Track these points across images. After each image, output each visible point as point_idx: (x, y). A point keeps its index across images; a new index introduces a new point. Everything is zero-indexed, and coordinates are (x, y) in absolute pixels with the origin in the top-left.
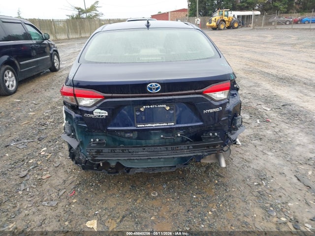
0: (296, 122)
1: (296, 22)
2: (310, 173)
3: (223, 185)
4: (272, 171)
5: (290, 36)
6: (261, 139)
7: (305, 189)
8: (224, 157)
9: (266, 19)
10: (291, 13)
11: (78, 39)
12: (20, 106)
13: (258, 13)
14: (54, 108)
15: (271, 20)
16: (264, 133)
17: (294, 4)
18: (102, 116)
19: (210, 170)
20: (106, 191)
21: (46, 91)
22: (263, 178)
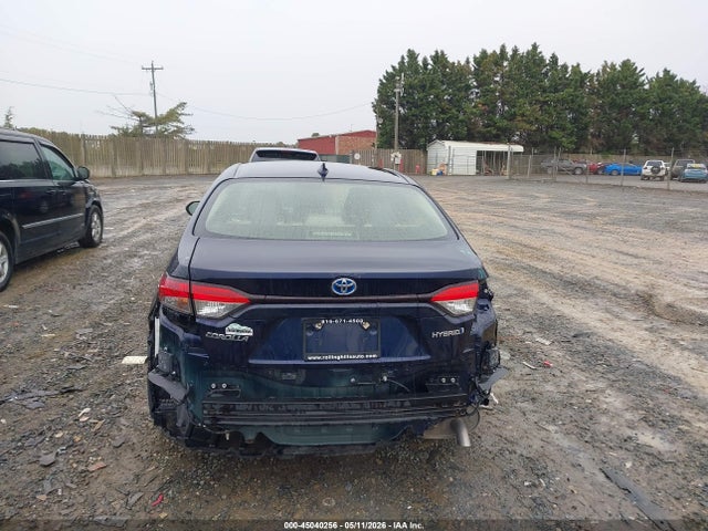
0: (600, 369)
1: (594, 171)
2: (629, 465)
3: (465, 486)
4: (558, 461)
5: (584, 198)
6: (533, 399)
7: (620, 494)
8: (468, 428)
9: (536, 162)
10: (584, 153)
11: (135, 178)
12: (18, 318)
13: (520, 149)
14: (96, 325)
15: (544, 165)
16: (540, 389)
17: (589, 137)
18: (242, 337)
19: (437, 458)
20: (229, 496)
21: (74, 288)
22: (540, 473)
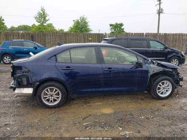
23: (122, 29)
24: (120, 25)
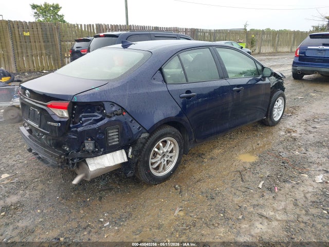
23: (58, 15)
24: (53, 7)
